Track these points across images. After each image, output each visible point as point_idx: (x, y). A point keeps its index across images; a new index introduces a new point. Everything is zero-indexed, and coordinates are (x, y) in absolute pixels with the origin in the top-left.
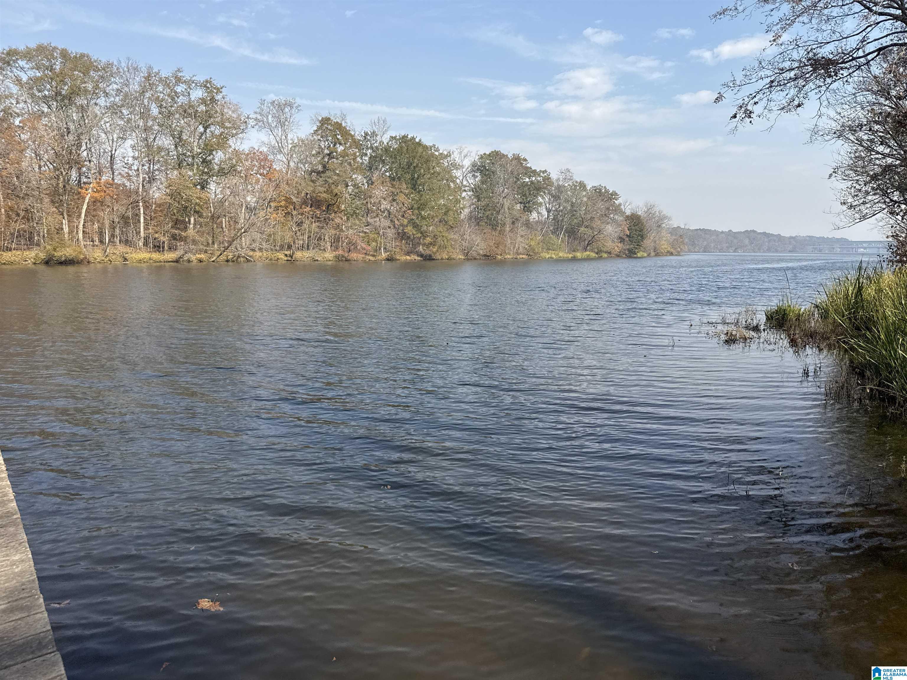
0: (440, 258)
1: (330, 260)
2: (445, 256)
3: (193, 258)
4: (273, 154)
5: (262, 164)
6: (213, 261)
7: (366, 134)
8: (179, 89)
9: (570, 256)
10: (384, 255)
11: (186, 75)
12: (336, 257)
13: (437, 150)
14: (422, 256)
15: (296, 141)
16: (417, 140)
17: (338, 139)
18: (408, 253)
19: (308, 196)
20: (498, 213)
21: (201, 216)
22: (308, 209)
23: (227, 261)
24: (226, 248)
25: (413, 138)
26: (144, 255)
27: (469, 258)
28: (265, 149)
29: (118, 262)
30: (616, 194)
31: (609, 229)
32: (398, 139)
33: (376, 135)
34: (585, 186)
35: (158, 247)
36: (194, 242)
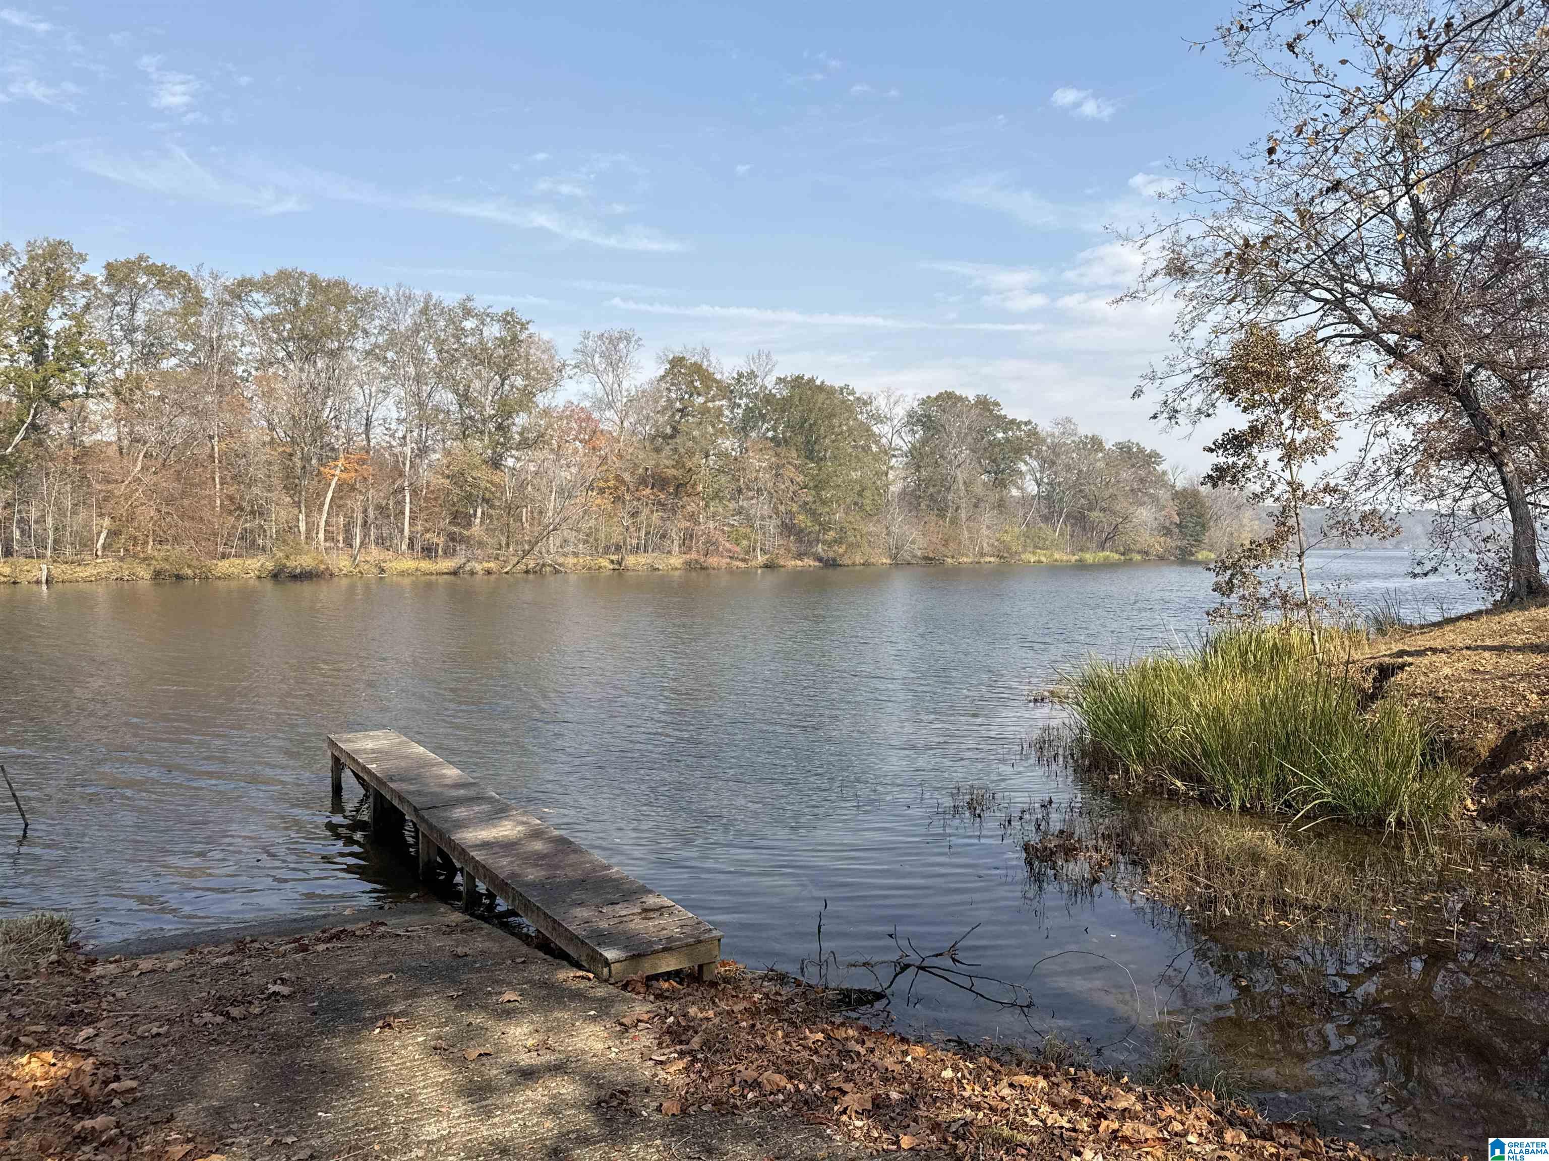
0: (850, 563)
1: (676, 569)
2: (859, 559)
3: (478, 567)
4: (600, 409)
5: (584, 424)
6: (507, 573)
7: (741, 375)
8: (469, 324)
9: (1074, 558)
10: (761, 559)
11: (479, 304)
12: (686, 563)
13: (852, 393)
14: (820, 560)
15: (633, 393)
16: (818, 382)
17: (696, 388)
18: (800, 556)
19: (649, 472)
20: (948, 489)
21: (492, 506)
22: (648, 491)
23: (527, 572)
24: (526, 553)
25: (811, 380)
26: (409, 564)
27: (898, 564)
28: (587, 404)
29: (372, 574)
30: (1157, 455)
31: (1145, 514)
32: (789, 382)
33: (756, 377)
34: (1101, 443)
35: (429, 551)
36: (481, 544)
